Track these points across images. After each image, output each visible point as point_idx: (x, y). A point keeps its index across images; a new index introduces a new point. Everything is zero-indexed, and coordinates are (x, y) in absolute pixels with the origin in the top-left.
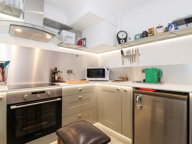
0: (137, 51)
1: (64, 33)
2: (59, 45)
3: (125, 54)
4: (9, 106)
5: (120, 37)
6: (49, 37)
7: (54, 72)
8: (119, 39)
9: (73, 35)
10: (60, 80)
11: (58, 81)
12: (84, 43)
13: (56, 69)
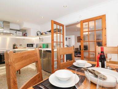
1: (18, 32)
3: (40, 39)
5: (38, 33)
10: (16, 48)
12: (26, 35)
13: (15, 44)
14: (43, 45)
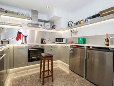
0: (76, 30)
1: (46, 24)
2: (44, 29)
3: (72, 31)
4: (28, 49)
5: (70, 24)
6: (40, 26)
7: (42, 40)
8: (69, 25)
9: (49, 24)
11: (44, 43)
12: (54, 27)
13: (43, 38)
14: (79, 38)
